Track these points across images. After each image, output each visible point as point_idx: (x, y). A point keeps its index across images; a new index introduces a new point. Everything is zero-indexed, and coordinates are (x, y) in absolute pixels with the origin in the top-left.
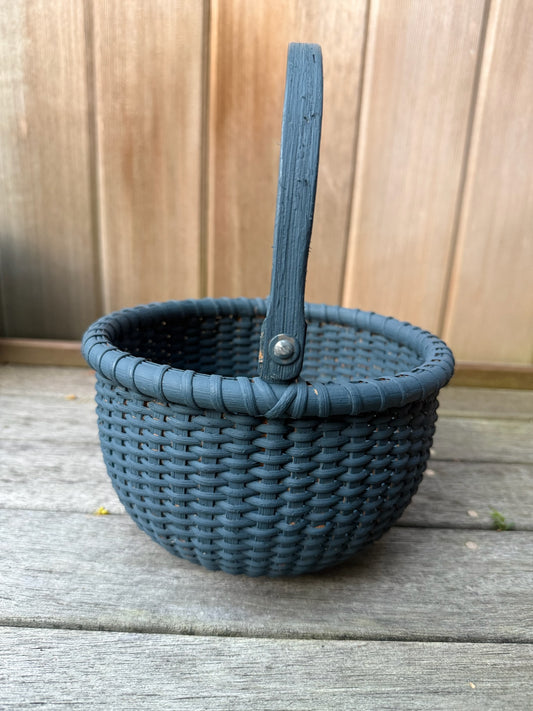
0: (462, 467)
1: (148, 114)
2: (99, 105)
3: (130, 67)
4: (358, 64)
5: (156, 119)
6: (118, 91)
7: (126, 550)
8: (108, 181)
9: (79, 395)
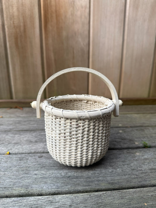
0: (131, 129)
1: (22, 24)
2: (6, 22)
3: (15, 9)
4: (88, 6)
5: (25, 26)
6: (12, 17)
7: (17, 166)
8: (10, 47)
9: (4, 116)
